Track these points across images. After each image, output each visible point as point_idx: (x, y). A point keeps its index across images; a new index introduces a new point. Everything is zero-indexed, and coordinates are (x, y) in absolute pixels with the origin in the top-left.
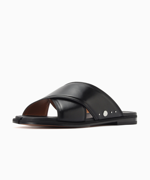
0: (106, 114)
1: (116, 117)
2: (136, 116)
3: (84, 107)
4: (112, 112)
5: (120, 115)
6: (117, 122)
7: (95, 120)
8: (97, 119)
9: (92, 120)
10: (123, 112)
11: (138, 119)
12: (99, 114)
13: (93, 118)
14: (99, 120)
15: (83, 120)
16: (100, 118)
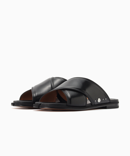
0: (99, 100)
1: (106, 102)
2: (118, 102)
3: (85, 95)
4: (103, 99)
5: (108, 102)
6: (106, 106)
7: (92, 105)
8: (94, 104)
9: (90, 105)
10: (111, 99)
11: (120, 104)
12: (95, 101)
13: (91, 104)
14: (94, 105)
15: (85, 105)
16: (96, 103)
